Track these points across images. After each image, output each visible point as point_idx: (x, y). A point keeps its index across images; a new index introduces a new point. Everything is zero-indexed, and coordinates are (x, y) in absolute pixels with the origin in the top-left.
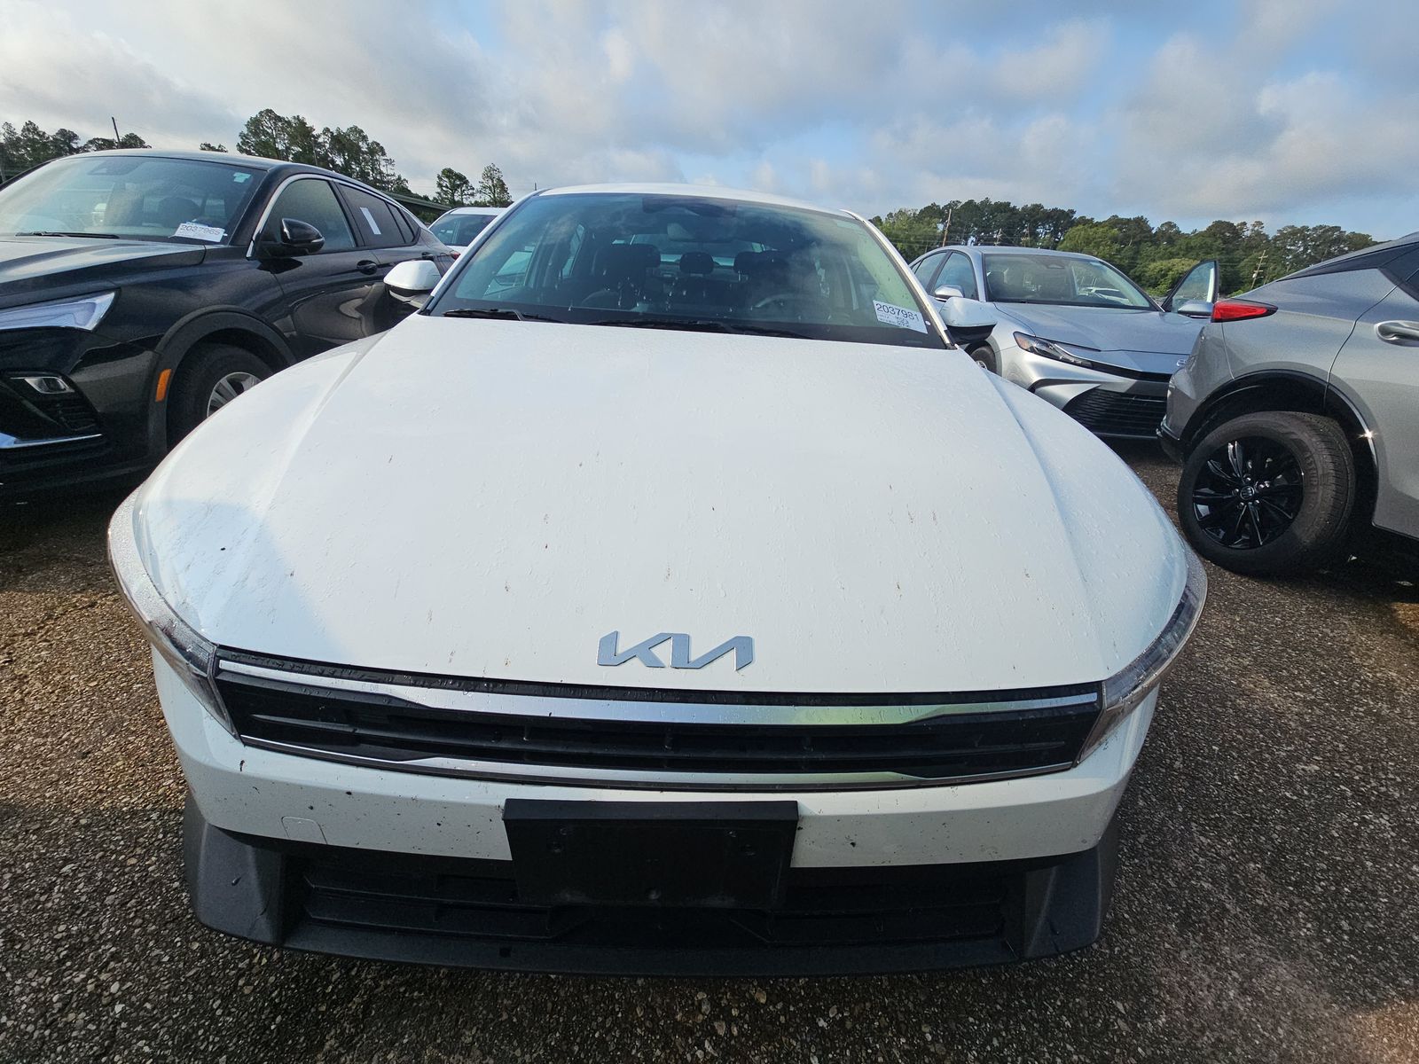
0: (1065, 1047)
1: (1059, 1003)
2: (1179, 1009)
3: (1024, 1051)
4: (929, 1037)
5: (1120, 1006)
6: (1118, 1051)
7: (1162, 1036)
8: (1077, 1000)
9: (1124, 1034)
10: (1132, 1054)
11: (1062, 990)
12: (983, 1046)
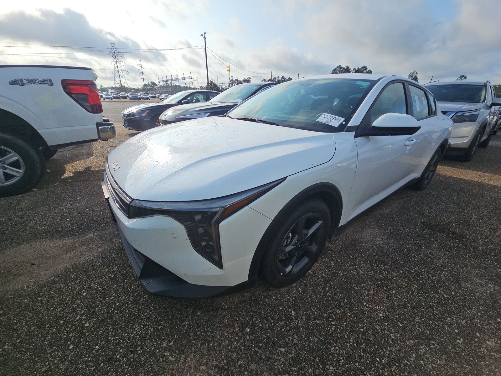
0: (151, 328)
1: (165, 325)
2: (178, 365)
3: (147, 318)
4: (144, 297)
5: (172, 343)
6: (155, 343)
7: (165, 358)
8: (168, 330)
9: (162, 345)
10: (155, 348)
11: (170, 325)
12: (146, 308)
